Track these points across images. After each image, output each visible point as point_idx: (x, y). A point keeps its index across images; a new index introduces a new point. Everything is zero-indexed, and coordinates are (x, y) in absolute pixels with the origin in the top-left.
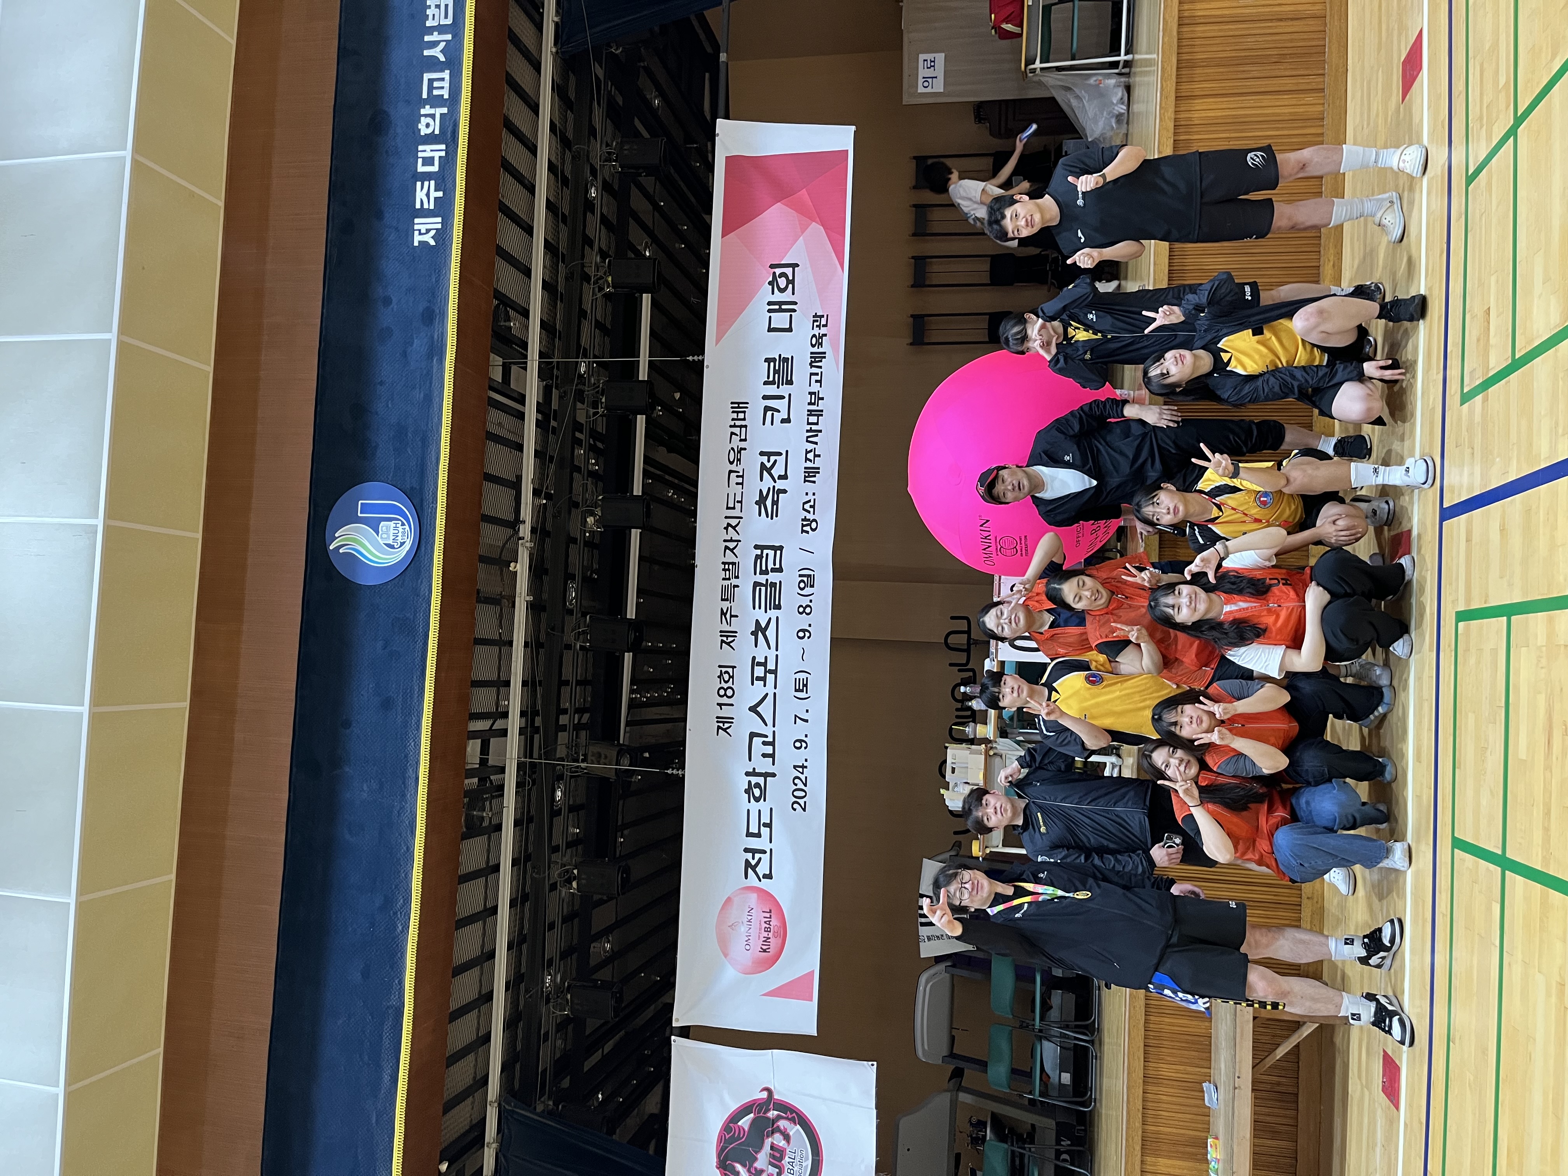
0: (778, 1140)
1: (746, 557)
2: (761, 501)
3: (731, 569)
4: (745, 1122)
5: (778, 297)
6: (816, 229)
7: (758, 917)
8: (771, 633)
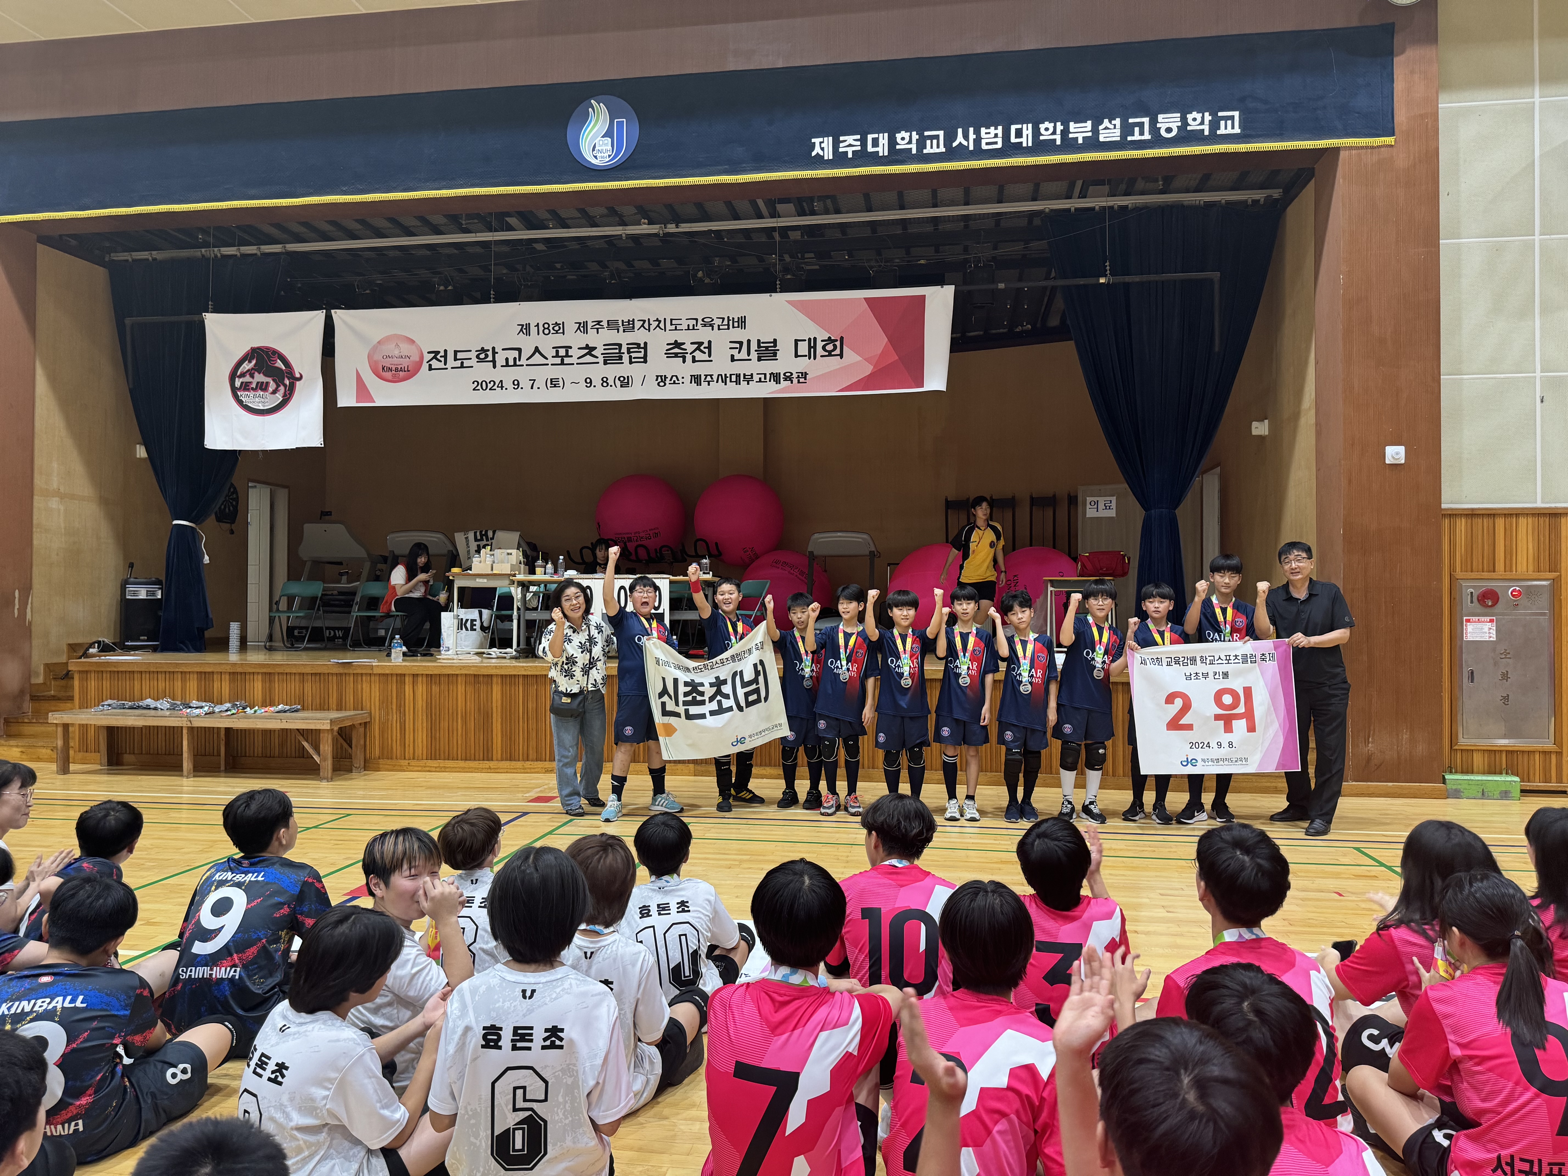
0: (272, 386)
1: (639, 336)
2: (677, 345)
3: (629, 326)
4: (279, 364)
5: (820, 345)
6: (868, 369)
7: (405, 363)
8: (589, 359)
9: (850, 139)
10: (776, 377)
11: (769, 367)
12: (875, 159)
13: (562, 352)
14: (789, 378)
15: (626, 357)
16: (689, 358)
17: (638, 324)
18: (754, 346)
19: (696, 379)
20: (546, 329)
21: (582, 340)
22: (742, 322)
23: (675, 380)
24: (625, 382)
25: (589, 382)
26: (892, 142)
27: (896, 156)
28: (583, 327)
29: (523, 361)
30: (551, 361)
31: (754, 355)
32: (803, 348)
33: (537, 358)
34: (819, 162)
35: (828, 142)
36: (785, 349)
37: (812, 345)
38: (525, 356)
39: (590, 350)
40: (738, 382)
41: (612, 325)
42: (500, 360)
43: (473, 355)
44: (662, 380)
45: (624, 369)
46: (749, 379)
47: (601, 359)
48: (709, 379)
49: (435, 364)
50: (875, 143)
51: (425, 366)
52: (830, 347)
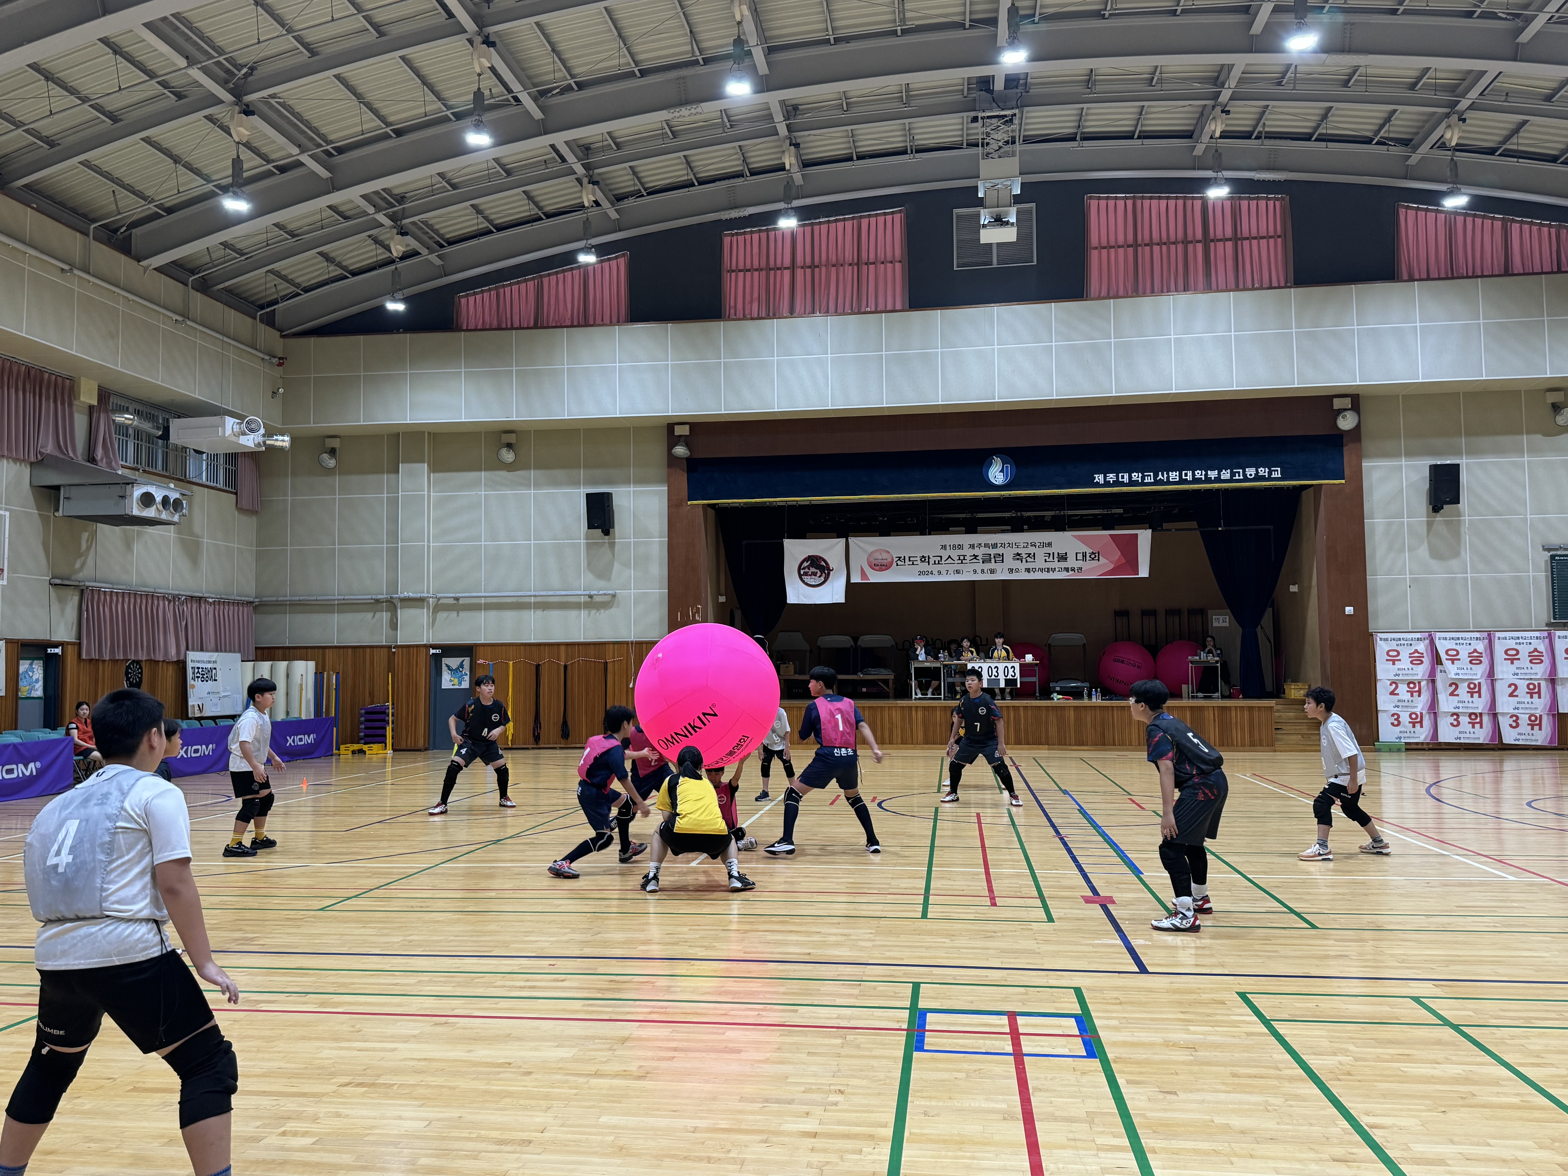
0: (819, 574)
1: (1000, 551)
2: (1018, 554)
3: (995, 546)
4: (823, 563)
5: (1088, 555)
6: (1111, 566)
7: (885, 562)
8: (975, 560)
9: (1111, 475)
10: (1067, 570)
11: (1063, 565)
12: (1123, 484)
13: (962, 558)
14: (1073, 570)
15: (993, 560)
16: (1024, 560)
17: (999, 545)
18: (1056, 555)
19: (1028, 570)
20: (954, 547)
21: (973, 552)
22: (1050, 544)
23: (1017, 570)
24: (992, 571)
25: (975, 572)
26: (1130, 477)
27: (1132, 483)
28: (972, 546)
29: (943, 562)
30: (956, 562)
31: (1056, 559)
32: (1080, 556)
33: (950, 561)
34: (1098, 485)
35: (1101, 477)
36: (1071, 557)
37: (1084, 555)
38: (943, 559)
39: (975, 557)
40: (1048, 571)
41: (986, 545)
42: (932, 562)
43: (918, 559)
44: (1011, 571)
45: (992, 565)
46: (1054, 570)
47: (981, 561)
48: (1034, 570)
49: (899, 563)
50: (1123, 477)
51: (895, 564)
52: (1093, 556)
